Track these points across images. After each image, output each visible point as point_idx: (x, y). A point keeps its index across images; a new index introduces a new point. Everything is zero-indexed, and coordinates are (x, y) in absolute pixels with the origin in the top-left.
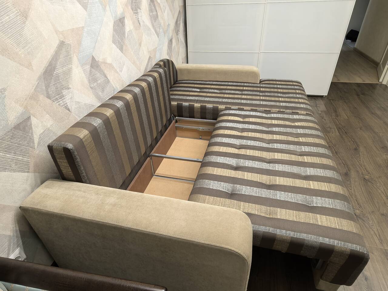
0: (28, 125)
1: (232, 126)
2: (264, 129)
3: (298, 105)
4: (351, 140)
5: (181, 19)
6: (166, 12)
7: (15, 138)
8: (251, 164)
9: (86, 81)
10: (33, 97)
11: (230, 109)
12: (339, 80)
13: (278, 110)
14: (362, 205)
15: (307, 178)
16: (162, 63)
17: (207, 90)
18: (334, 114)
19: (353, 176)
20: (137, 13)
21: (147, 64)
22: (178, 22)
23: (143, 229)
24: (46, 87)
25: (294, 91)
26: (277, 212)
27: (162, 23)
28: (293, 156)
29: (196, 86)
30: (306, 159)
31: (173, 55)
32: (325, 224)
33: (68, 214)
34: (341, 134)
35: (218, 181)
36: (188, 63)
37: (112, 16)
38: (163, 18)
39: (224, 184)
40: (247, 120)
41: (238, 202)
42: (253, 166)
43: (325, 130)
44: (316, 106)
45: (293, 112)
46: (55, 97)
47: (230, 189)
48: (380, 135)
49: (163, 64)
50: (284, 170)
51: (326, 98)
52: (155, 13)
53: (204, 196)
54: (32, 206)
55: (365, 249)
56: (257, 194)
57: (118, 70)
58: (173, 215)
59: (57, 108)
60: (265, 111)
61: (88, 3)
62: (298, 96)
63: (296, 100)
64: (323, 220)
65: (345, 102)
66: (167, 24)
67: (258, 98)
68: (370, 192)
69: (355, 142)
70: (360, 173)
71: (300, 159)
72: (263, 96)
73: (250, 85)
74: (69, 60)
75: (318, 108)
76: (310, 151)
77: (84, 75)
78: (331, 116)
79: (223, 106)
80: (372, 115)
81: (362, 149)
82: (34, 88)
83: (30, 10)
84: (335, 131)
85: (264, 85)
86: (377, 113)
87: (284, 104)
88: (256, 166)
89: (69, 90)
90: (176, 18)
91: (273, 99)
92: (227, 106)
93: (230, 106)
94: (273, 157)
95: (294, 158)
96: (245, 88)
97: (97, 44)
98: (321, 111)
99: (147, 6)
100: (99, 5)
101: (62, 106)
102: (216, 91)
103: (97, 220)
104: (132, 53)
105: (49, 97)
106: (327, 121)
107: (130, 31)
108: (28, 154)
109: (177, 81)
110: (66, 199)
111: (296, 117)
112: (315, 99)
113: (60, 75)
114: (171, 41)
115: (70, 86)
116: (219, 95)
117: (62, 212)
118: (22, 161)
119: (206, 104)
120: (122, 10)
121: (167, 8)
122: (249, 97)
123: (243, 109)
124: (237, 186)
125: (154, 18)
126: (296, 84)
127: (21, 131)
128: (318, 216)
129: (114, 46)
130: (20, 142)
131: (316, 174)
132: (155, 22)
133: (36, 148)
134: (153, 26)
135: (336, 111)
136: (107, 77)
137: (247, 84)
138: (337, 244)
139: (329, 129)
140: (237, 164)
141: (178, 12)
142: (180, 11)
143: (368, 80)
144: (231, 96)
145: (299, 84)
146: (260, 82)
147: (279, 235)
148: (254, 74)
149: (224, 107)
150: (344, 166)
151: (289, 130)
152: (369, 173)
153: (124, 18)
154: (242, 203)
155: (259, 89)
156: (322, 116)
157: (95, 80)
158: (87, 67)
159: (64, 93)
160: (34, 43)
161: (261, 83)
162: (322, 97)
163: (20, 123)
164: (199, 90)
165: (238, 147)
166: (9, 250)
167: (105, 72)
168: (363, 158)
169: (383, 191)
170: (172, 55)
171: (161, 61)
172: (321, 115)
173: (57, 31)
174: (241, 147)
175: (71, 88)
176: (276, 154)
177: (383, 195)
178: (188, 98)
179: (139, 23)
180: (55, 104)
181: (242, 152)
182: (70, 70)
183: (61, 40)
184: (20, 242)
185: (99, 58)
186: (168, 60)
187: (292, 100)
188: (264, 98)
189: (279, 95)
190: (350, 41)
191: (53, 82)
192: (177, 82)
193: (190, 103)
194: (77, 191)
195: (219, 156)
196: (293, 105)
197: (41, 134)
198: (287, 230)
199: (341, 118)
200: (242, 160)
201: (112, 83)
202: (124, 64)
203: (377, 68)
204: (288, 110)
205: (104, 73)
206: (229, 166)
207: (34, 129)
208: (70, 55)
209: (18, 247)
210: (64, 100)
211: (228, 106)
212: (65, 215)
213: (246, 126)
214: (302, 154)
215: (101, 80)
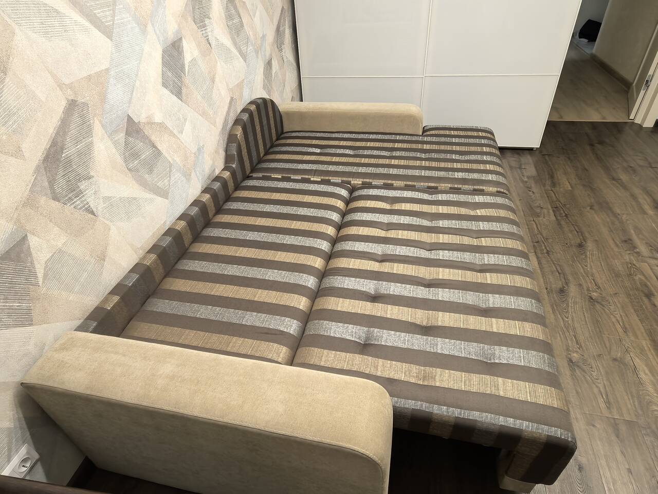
0: (24, 249)
1: (372, 220)
2: (425, 223)
3: (484, 177)
4: (574, 229)
5: (287, 22)
6: (258, 13)
7: (4, 274)
8: (399, 290)
9: (119, 160)
10: (29, 202)
11: (369, 186)
12: (561, 117)
13: (449, 185)
14: (583, 345)
15: (487, 312)
16: (253, 108)
17: (333, 151)
18: (548, 182)
19: (571, 294)
20: (204, 26)
21: (228, 113)
22: (281, 29)
23: (217, 419)
24: (50, 182)
25: (479, 149)
26: (435, 376)
27: (252, 36)
28: (469, 273)
29: (314, 142)
30: (490, 278)
31: (275, 89)
32: (510, 395)
33: (98, 394)
34: (559, 218)
35: (345, 323)
36: (302, 100)
37: (159, 41)
38: (252, 27)
39: (353, 328)
40: (397, 206)
41: (374, 359)
42: (402, 294)
43: (532, 212)
44: (520, 168)
45: (475, 190)
46: (67, 196)
47: (364, 335)
48: (623, 218)
49: (256, 109)
50: (452, 300)
51: (537, 152)
52: (236, 20)
53: (319, 350)
54: (40, 382)
55: (570, 435)
56: (405, 343)
57: (175, 132)
58: (265, 393)
59: (72, 214)
60: (429, 188)
61: (113, 25)
62: (485, 158)
63: (482, 167)
64: (508, 388)
65: (569, 158)
66: (261, 36)
67: (418, 163)
68: (597, 321)
69: (581, 233)
70: (585, 288)
71: (478, 278)
72: (426, 159)
73: (406, 138)
74: (86, 130)
75: (524, 171)
76: (497, 263)
77: (114, 150)
78: (544, 185)
79: (358, 180)
80: (614, 182)
81: (590, 245)
82: (29, 188)
83: (11, 58)
84: (549, 212)
85: (429, 139)
86: (621, 177)
87: (460, 175)
88: (406, 293)
89: (91, 180)
90: (276, 23)
91: (442, 165)
92: (365, 180)
93: (371, 181)
94: (435, 277)
95: (469, 276)
96: (396, 145)
97: (134, 94)
98: (528, 177)
99: (222, 12)
100: (135, 25)
101: (81, 208)
102: (347, 152)
103: (145, 404)
104: (199, 97)
105: (56, 198)
106: (536, 194)
107: (194, 60)
108: (28, 296)
109: (282, 133)
110: (94, 369)
111: (479, 199)
112: (518, 154)
113: (72, 157)
114: (269, 64)
115: (92, 174)
116: (351, 160)
117: (88, 392)
118: (19, 309)
119: (330, 178)
120: (176, 27)
121: (258, 8)
122: (402, 162)
123: (392, 185)
124: (373, 331)
125: (236, 28)
126: (484, 134)
127: (13, 261)
128: (500, 380)
129: (166, 92)
130: (13, 279)
131: (503, 306)
132: (238, 35)
133: (40, 284)
134: (235, 44)
135: (552, 177)
136: (156, 147)
137: (401, 138)
138: (526, 426)
139: (538, 210)
140: (376, 290)
141: (280, 11)
142: (283, 7)
143: (610, 116)
144: (373, 161)
145: (489, 135)
146: (424, 131)
147: (437, 414)
148: (412, 119)
149: (361, 182)
150: (560, 277)
151: (465, 225)
152: (599, 288)
153: (181, 39)
154: (381, 361)
155: (420, 146)
156: (529, 186)
157: (135, 155)
158: (120, 136)
159: (82, 187)
160: (22, 113)
161: (425, 134)
162: (531, 150)
163: (11, 249)
164: (318, 151)
165: (380, 259)
166: (10, 450)
167: (153, 138)
168: (591, 260)
169: (619, 319)
170: (271, 87)
171: (252, 103)
172: (528, 183)
173: (61, 86)
174: (384, 259)
175: (93, 177)
176: (441, 269)
177: (618, 326)
178: (301, 166)
179: (209, 43)
180: (69, 208)
181: (386, 267)
182: (90, 146)
183: (70, 98)
184: (28, 434)
185: (140, 117)
186: (264, 100)
187: (475, 166)
188: (427, 164)
189: (454, 157)
190: (586, 41)
191: (61, 172)
192: (283, 136)
193: (304, 176)
194: (112, 355)
195: (348, 276)
196: (475, 176)
197: (48, 260)
198: (448, 406)
199: (560, 188)
200: (384, 283)
201: (167, 155)
202: (185, 120)
203: (627, 92)
204: (467, 186)
205: (150, 141)
206: (363, 294)
207: (34, 255)
208: (88, 121)
209: (24, 443)
210: (83, 199)
211: (368, 180)
212: (94, 397)
213: (395, 219)
214: (484, 269)
215: (146, 154)
